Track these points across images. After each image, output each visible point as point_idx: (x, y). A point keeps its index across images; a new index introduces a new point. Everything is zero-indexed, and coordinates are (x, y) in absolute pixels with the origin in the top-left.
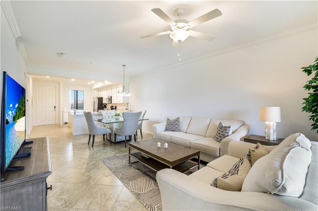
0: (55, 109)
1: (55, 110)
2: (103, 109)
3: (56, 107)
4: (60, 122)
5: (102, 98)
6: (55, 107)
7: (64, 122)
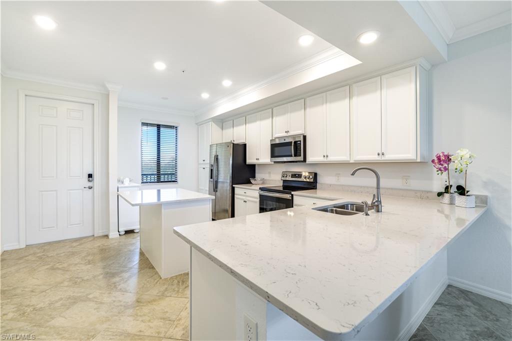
0: (90, 184)
1: (90, 188)
2: (251, 183)
3: (95, 177)
4: (108, 229)
5: (245, 145)
6: (90, 176)
7: (122, 229)
